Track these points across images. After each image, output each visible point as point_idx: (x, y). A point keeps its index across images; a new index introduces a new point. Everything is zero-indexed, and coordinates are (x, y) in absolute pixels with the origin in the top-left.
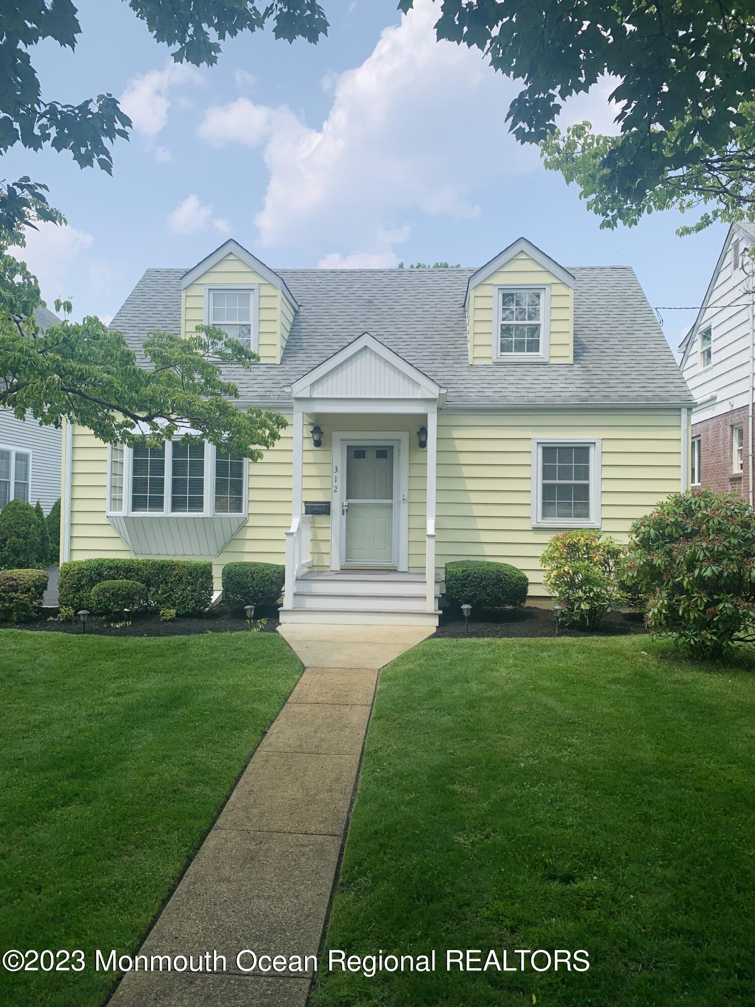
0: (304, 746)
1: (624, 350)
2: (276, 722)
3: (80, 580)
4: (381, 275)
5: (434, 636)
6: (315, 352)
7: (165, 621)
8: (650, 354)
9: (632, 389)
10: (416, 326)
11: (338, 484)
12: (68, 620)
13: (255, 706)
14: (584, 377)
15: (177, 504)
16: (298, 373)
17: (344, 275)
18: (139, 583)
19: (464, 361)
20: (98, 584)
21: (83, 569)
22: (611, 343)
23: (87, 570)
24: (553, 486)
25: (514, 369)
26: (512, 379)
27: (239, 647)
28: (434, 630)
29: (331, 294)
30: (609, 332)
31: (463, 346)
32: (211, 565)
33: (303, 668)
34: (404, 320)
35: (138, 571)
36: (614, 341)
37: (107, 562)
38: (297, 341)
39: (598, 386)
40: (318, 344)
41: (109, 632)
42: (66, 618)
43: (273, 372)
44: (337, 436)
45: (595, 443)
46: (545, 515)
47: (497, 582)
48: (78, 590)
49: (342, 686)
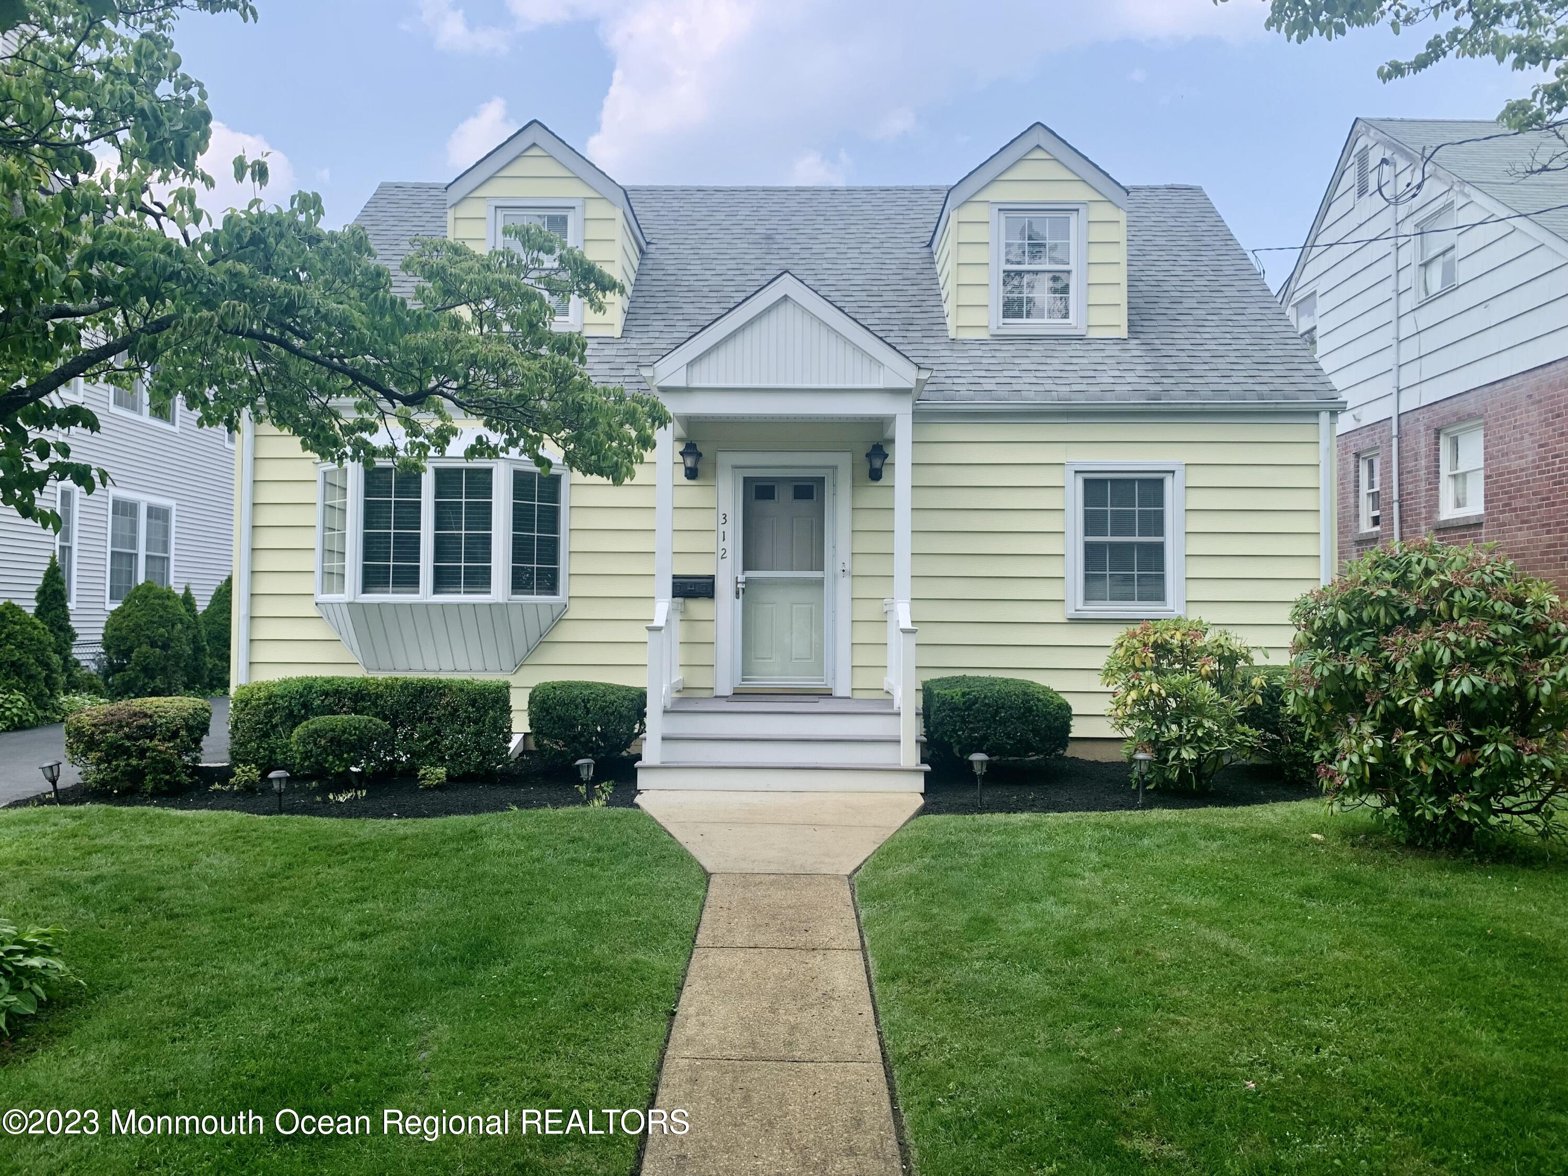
0: (761, 1042)
1: (1209, 317)
2: (686, 990)
3: (270, 715)
4: (784, 195)
5: (923, 811)
6: (681, 317)
7: (428, 788)
8: (1253, 323)
9: (1235, 380)
10: (851, 277)
11: (728, 544)
12: (249, 789)
13: (640, 956)
14: (1148, 360)
15: (443, 580)
16: (656, 352)
17: (720, 195)
18: (379, 721)
19: (940, 334)
20: (305, 723)
21: (276, 696)
22: (1185, 305)
23: (282, 698)
24: (1102, 545)
25: (1028, 347)
26: (1025, 363)
27: (577, 835)
28: (921, 801)
29: (701, 225)
30: (1179, 288)
31: (935, 309)
32: (508, 687)
33: (707, 876)
34: (830, 266)
35: (377, 698)
36: (1190, 303)
37: (320, 682)
38: (647, 299)
39: (1174, 374)
40: (684, 306)
41: (327, 810)
42: (245, 786)
43: (610, 351)
44: (726, 460)
45: (1173, 472)
46: (1088, 598)
47: (1023, 714)
48: (266, 735)
49: (791, 911)
